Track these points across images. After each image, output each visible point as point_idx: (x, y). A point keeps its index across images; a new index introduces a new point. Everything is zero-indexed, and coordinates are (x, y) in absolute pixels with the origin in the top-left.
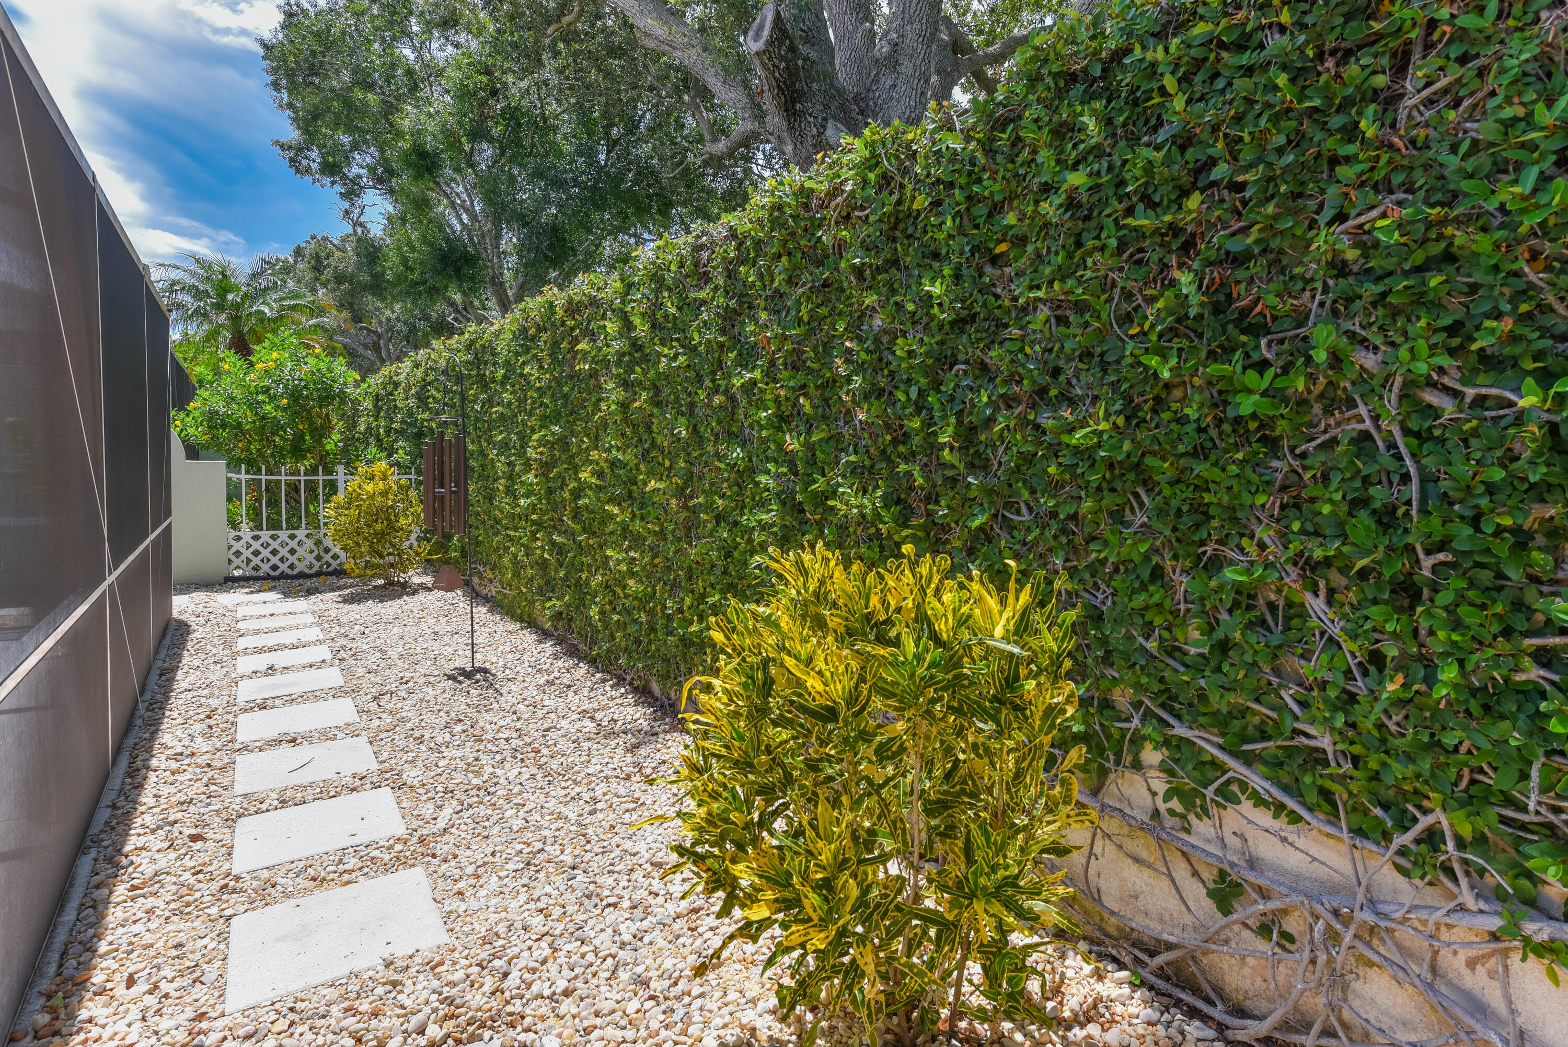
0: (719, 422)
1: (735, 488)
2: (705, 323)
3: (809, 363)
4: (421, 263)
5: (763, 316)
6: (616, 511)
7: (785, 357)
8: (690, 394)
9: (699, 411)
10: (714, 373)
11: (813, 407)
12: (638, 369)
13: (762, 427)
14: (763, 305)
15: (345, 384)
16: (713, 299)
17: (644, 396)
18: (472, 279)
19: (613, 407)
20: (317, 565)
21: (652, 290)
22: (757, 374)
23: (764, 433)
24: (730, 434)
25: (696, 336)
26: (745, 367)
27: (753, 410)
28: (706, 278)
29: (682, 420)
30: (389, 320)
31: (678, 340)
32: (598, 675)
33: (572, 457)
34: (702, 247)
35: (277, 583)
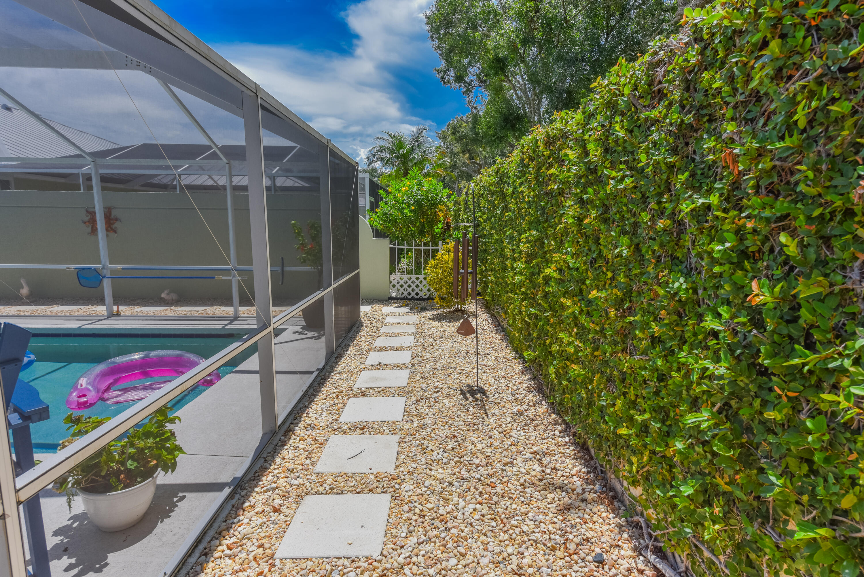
0: (662, 246)
1: (675, 317)
2: (655, 143)
3: (801, 187)
4: (494, 124)
5: (730, 128)
6: (569, 303)
7: (758, 179)
8: (634, 215)
9: (642, 232)
10: (660, 195)
11: (803, 246)
12: (590, 190)
13: (714, 261)
14: (729, 113)
15: (442, 197)
16: (666, 115)
17: (594, 213)
18: (520, 130)
19: (571, 221)
20: (428, 294)
21: (607, 118)
22: (714, 199)
23: (717, 269)
24: (674, 258)
25: (643, 158)
26: (698, 189)
27: (704, 239)
28: (661, 95)
29: (625, 240)
30: (485, 157)
31: (626, 162)
32: (554, 416)
33: (545, 253)
34: (659, 64)
35: (409, 302)
